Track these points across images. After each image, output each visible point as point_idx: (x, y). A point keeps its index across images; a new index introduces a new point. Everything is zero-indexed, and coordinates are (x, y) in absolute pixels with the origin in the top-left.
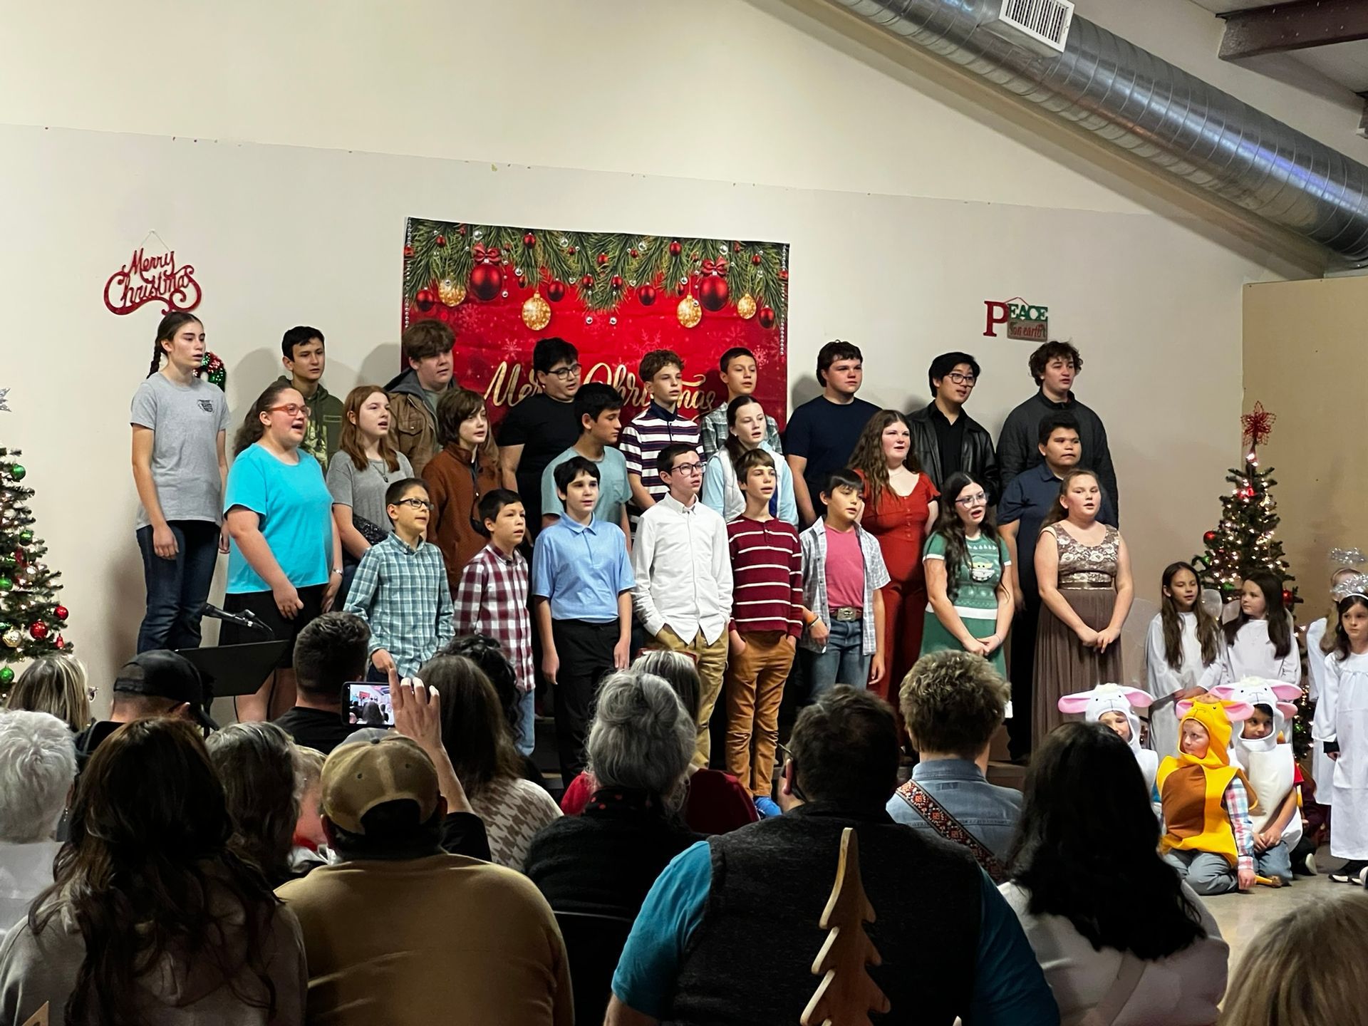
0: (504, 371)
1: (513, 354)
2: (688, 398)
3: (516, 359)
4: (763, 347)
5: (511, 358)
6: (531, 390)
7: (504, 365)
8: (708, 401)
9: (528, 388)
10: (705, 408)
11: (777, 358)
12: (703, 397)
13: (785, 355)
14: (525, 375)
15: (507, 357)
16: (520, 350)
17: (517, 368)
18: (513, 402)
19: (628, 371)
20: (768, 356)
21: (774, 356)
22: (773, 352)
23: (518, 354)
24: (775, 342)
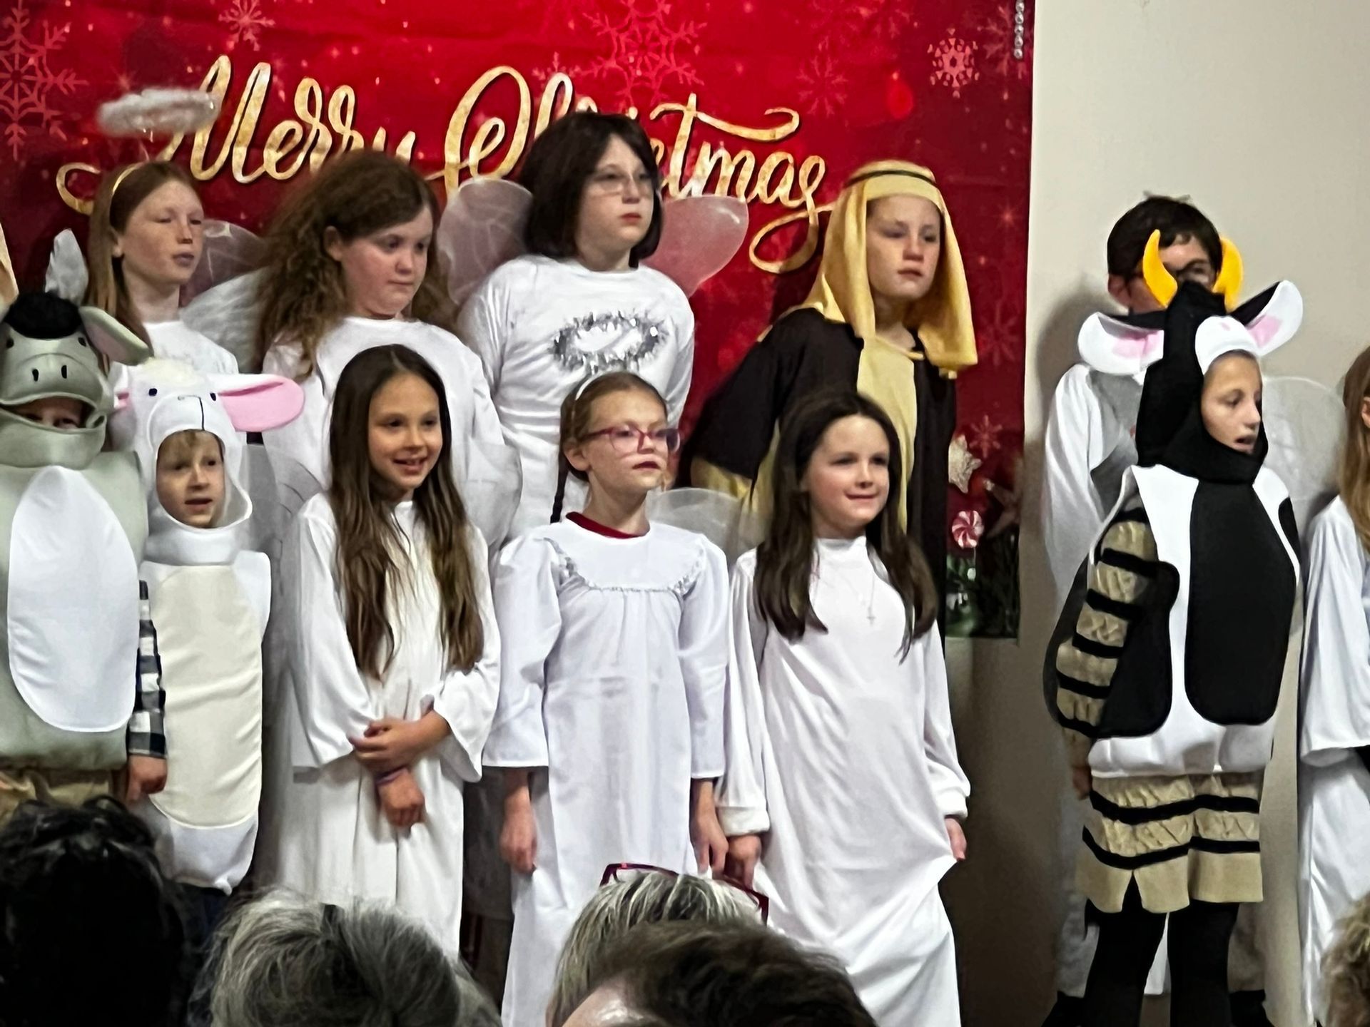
0: (223, 83)
1: (249, 36)
2: (746, 174)
3: (257, 47)
4: (965, 36)
5: (244, 46)
6: (298, 137)
7: (223, 65)
8: (803, 183)
9: (291, 133)
10: (795, 203)
11: (1004, 67)
12: (790, 174)
13: (1028, 60)
14: (282, 94)
15: (231, 45)
16: (271, 23)
17: (262, 75)
18: (246, 171)
19: (579, 90)
20: (978, 59)
21: (996, 60)
22: (992, 49)
23: (263, 33)
24: (999, 19)
